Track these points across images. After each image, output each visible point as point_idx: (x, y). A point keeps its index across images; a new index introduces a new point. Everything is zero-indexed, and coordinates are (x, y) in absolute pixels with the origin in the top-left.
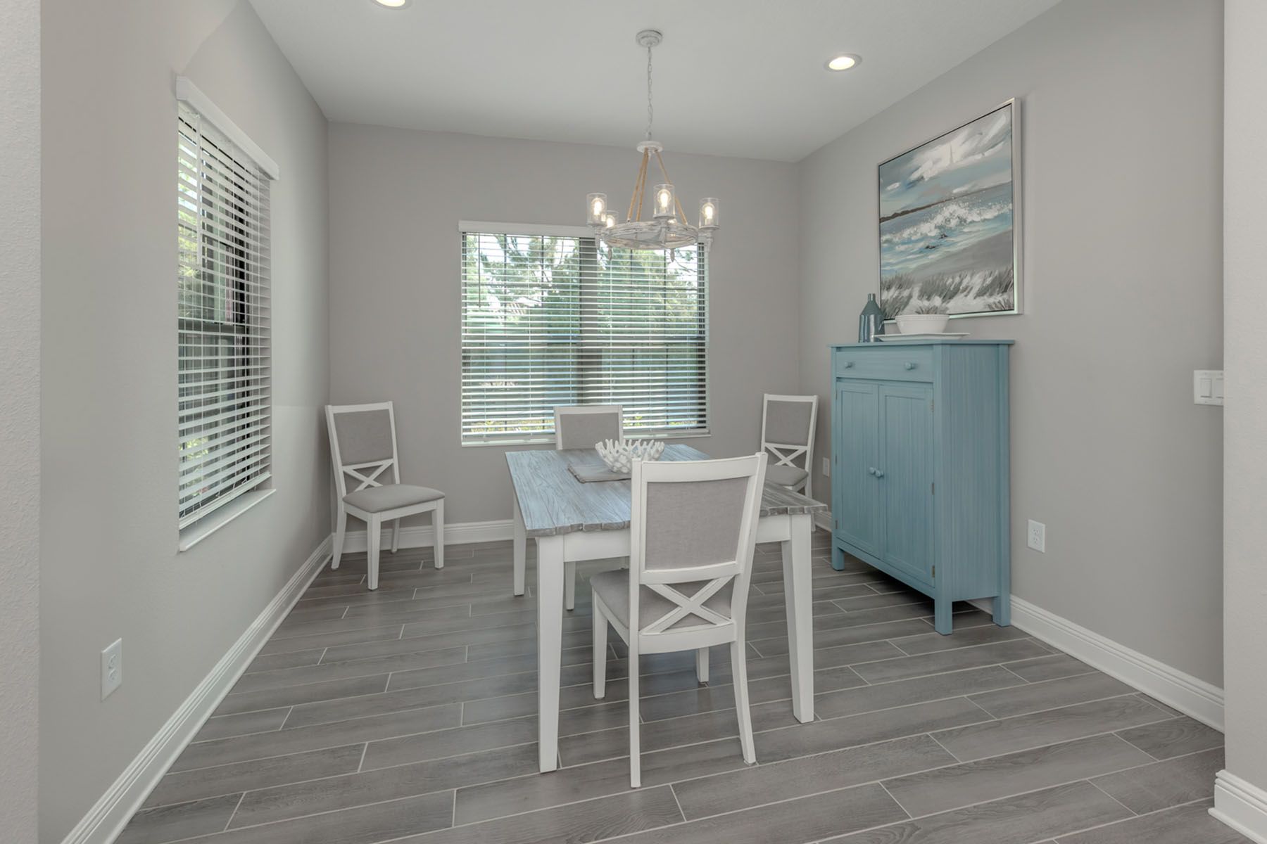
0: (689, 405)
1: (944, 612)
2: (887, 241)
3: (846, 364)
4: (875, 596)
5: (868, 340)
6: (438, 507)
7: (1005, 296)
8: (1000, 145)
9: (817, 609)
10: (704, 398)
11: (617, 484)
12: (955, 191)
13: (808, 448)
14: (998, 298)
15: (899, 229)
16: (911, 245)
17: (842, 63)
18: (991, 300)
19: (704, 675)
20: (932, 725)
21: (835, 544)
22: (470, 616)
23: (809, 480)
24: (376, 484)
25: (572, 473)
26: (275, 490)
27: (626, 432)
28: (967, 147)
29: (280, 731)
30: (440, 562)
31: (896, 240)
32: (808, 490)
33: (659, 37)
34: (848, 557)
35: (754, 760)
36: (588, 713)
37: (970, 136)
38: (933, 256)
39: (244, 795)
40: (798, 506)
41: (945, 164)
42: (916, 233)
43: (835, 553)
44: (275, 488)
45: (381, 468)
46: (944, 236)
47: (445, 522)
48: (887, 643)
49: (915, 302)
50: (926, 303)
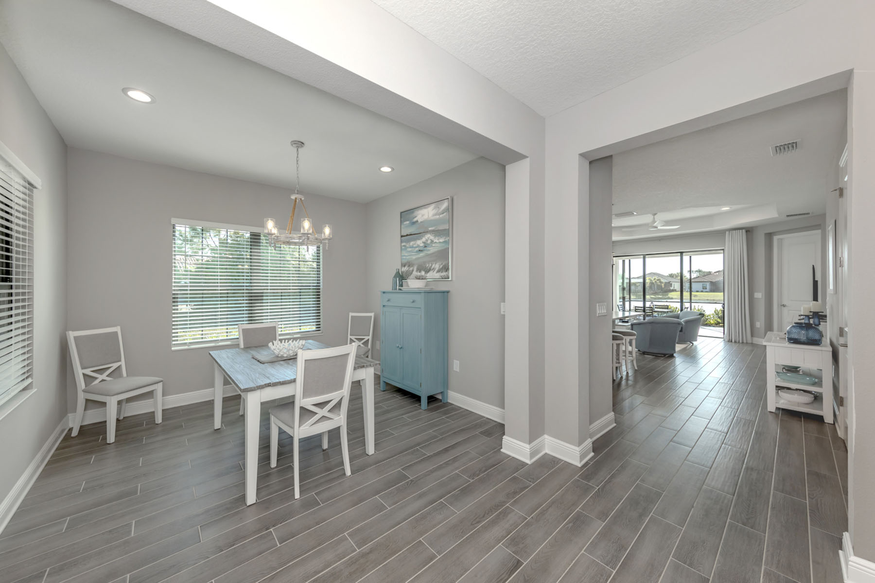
0: (312, 320)
1: (424, 401)
2: (404, 246)
3: (387, 300)
4: (398, 399)
5: (396, 289)
6: (159, 388)
7: (447, 273)
8: (445, 214)
9: (376, 408)
10: (319, 316)
11: (282, 362)
12: (430, 229)
13: (370, 337)
14: (444, 274)
15: (408, 241)
16: (413, 249)
17: (386, 169)
18: (442, 274)
19: (325, 446)
20: (418, 444)
21: (382, 379)
22: (187, 445)
23: (370, 352)
24: (108, 379)
25: (256, 360)
26: (36, 390)
27: (280, 335)
28: (434, 212)
29: (64, 533)
30: (159, 419)
31: (408, 246)
32: (370, 356)
33: (303, 145)
34: (387, 384)
35: (350, 474)
36: (268, 475)
37: (435, 208)
38: (422, 254)
39: (48, 570)
40: (369, 364)
41: (426, 217)
42: (415, 244)
43: (382, 383)
44: (35, 388)
45: (112, 368)
46: (425, 247)
47: (163, 396)
48: (403, 417)
49: (415, 273)
50: (419, 274)
